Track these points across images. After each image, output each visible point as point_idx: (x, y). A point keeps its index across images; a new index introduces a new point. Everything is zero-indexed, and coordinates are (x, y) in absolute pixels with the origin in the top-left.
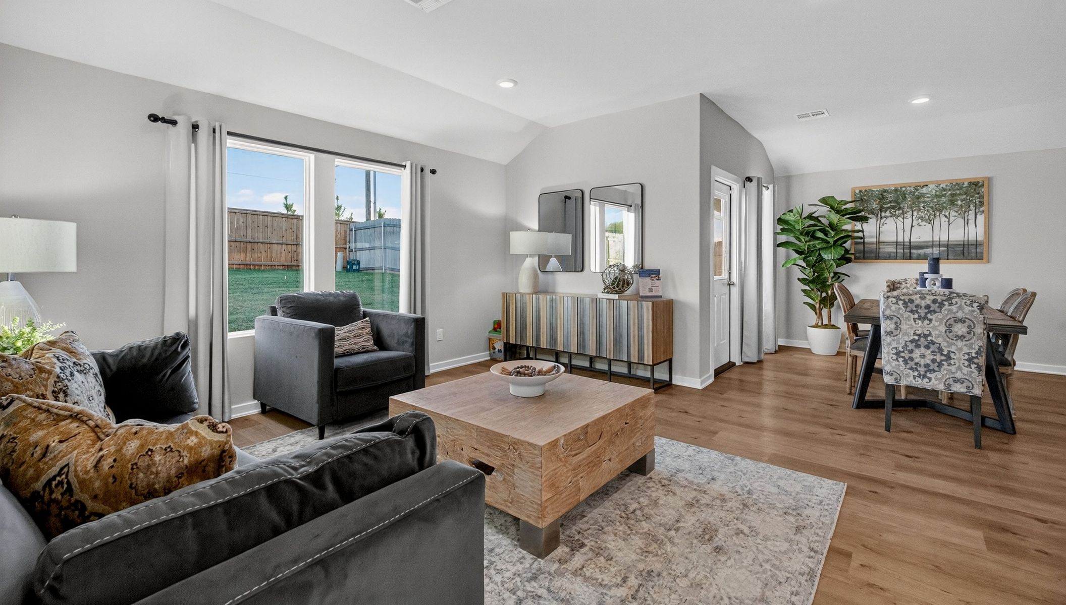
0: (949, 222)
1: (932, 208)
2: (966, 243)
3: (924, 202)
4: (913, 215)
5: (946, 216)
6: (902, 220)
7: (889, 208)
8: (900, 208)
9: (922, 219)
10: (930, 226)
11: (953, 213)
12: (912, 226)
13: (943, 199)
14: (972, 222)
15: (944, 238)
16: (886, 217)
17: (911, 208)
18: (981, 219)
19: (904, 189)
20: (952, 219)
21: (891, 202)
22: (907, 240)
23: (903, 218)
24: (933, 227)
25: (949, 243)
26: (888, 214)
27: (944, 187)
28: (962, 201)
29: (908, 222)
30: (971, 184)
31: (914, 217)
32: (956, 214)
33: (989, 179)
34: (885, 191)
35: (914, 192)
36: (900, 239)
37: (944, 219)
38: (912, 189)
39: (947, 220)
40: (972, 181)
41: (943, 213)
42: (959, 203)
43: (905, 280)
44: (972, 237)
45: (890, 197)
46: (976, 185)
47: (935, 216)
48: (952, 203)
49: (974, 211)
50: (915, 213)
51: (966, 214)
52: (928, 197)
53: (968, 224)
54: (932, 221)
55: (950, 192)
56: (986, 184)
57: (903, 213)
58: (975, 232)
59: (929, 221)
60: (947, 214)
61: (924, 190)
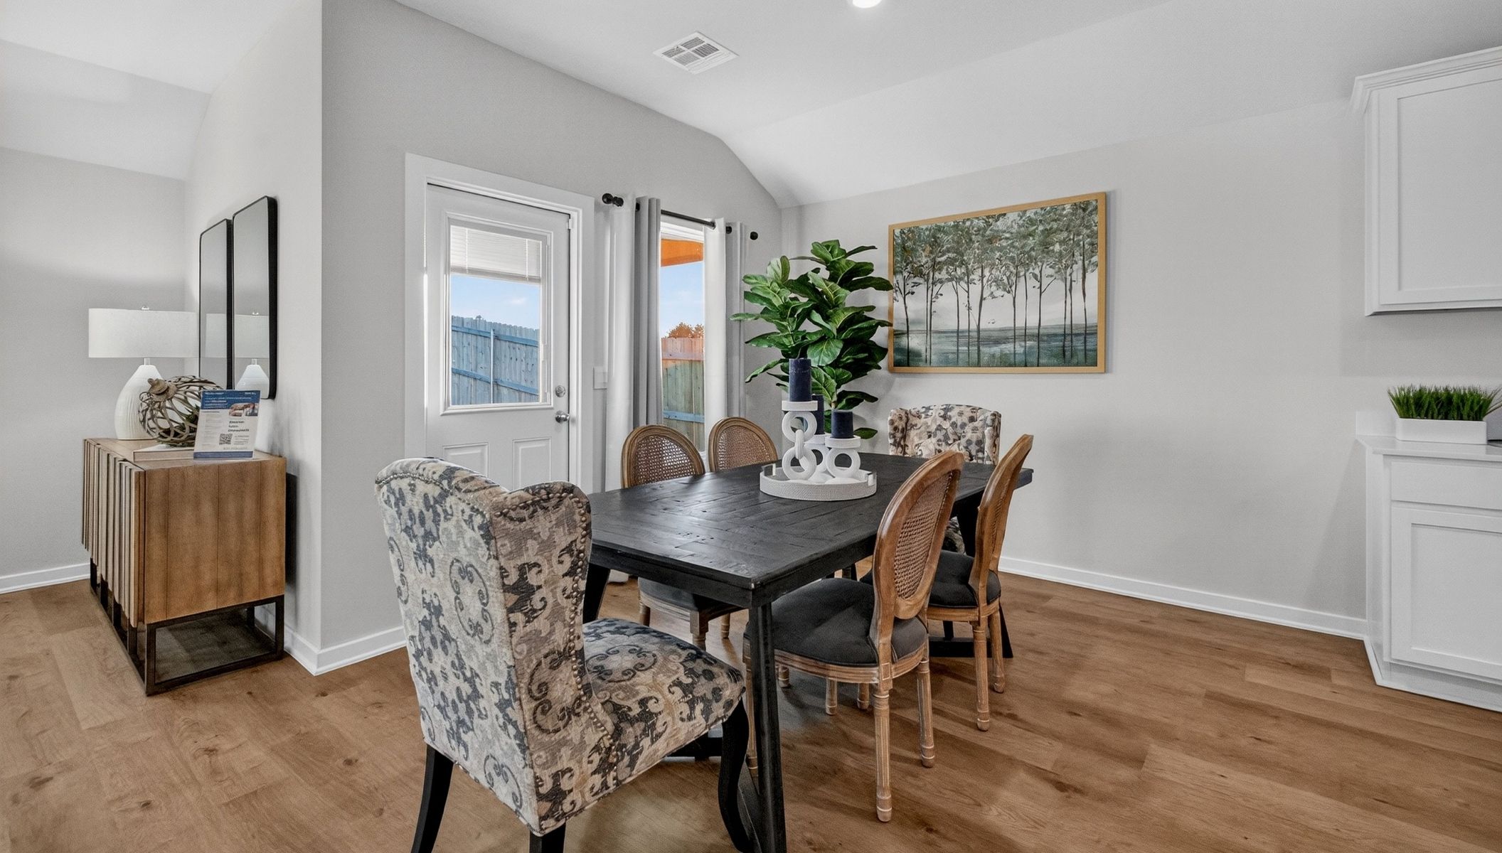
0: (1040, 287)
1: (1012, 259)
2: (1068, 331)
3: (1000, 249)
4: (982, 276)
5: (1035, 276)
6: (965, 286)
7: (945, 263)
8: (963, 263)
9: (997, 282)
10: (1009, 297)
11: (1048, 271)
12: (982, 299)
13: (1031, 241)
14: (1077, 286)
15: (1033, 322)
16: (941, 281)
17: (980, 261)
18: (1093, 278)
19: (968, 223)
20: (1045, 281)
21: (948, 251)
22: (974, 326)
23: (968, 283)
24: (1014, 298)
25: (1041, 332)
26: (943, 275)
27: (1032, 216)
28: (1062, 242)
29: (975, 289)
30: (1076, 206)
31: (985, 280)
32: (1051, 271)
33: (1106, 197)
34: (939, 229)
35: (985, 229)
36: (964, 326)
37: (1032, 282)
38: (981, 224)
39: (1038, 285)
40: (1077, 201)
41: (1031, 270)
42: (1057, 247)
43: (928, 409)
44: (1079, 319)
45: (947, 240)
46: (1084, 210)
47: (1017, 275)
48: (1045, 246)
49: (1080, 263)
50: (987, 273)
51: (1069, 271)
52: (1007, 238)
53: (1070, 290)
54: (1013, 288)
55: (1041, 228)
56: (1101, 208)
57: (968, 274)
58: (1084, 308)
59: (1009, 288)
60: (1037, 271)
61: (1000, 225)
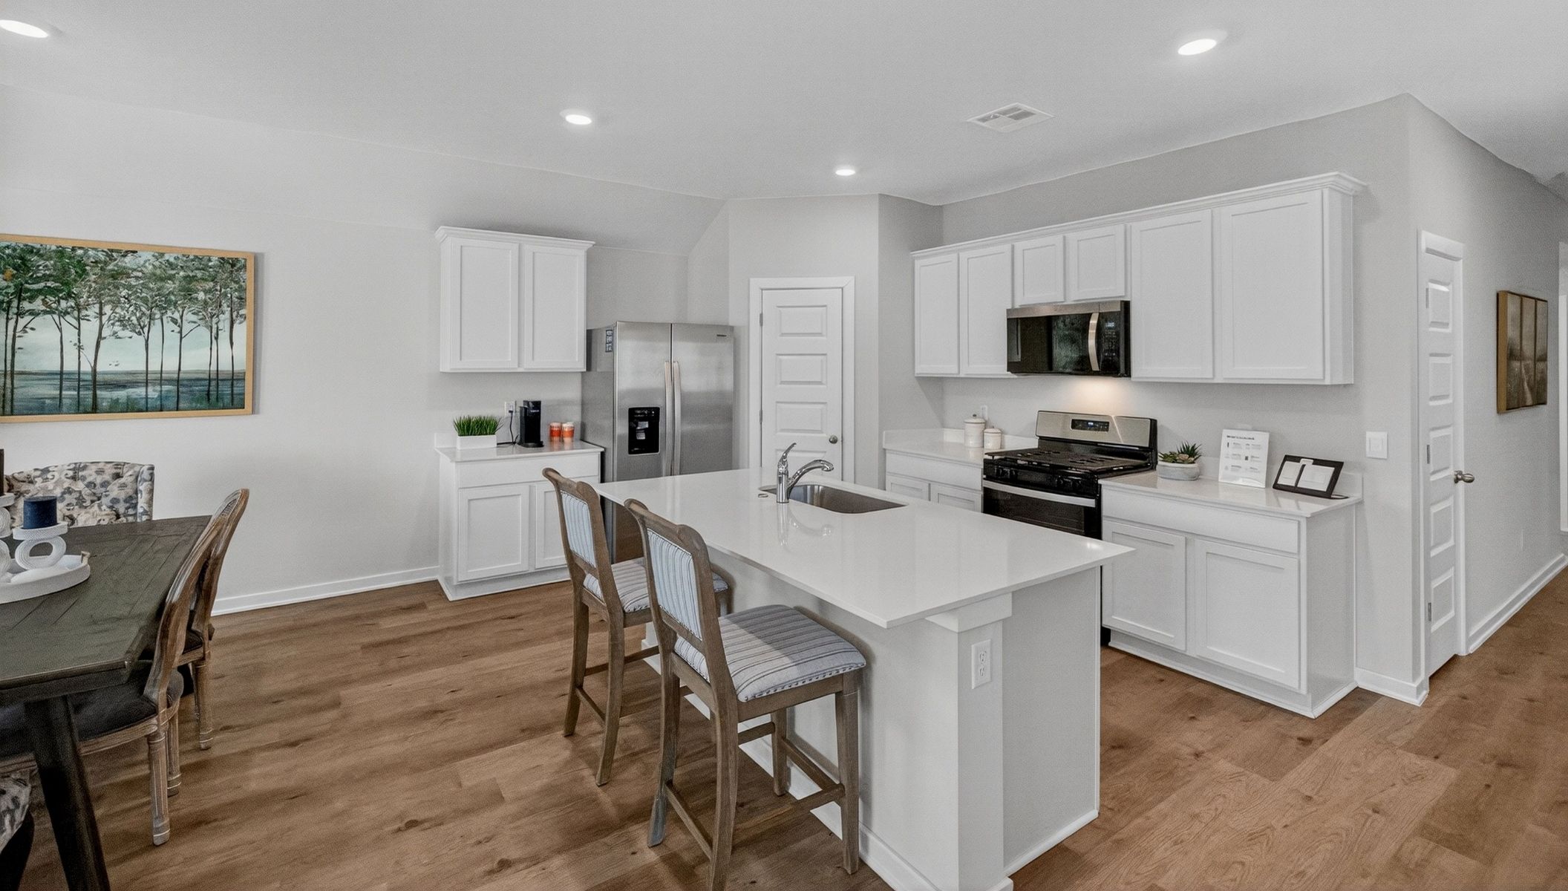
0: (181, 332)
1: (145, 300)
2: (213, 376)
3: (129, 287)
4: (101, 314)
5: (174, 321)
6: (75, 323)
7: (39, 292)
8: (69, 296)
9: (123, 322)
10: (141, 340)
11: (189, 316)
12: (100, 338)
13: (170, 286)
14: (224, 335)
15: (171, 366)
16: (34, 314)
17: (99, 297)
18: (241, 330)
19: (80, 252)
20: (186, 327)
21: (46, 278)
22: (86, 367)
23: (78, 319)
24: (147, 341)
25: (182, 375)
26: (38, 304)
27: (172, 260)
28: (206, 292)
29: (90, 328)
30: (223, 260)
31: (105, 319)
32: (194, 318)
33: (257, 258)
34: (31, 250)
35: (106, 263)
36: (70, 366)
37: (169, 326)
38: (102, 257)
39: (178, 329)
40: (226, 256)
41: (169, 313)
42: (201, 296)
44: (225, 366)
45: (43, 266)
46: (233, 265)
47: (151, 318)
48: (188, 293)
49: (227, 315)
50: (107, 309)
51: (215, 320)
52: (137, 278)
53: (216, 338)
54: (146, 330)
55: (182, 273)
56: (250, 265)
57: (78, 308)
58: (232, 356)
59: (139, 329)
60: (177, 316)
61: (129, 261)
